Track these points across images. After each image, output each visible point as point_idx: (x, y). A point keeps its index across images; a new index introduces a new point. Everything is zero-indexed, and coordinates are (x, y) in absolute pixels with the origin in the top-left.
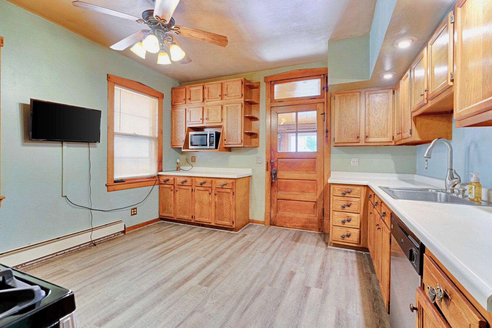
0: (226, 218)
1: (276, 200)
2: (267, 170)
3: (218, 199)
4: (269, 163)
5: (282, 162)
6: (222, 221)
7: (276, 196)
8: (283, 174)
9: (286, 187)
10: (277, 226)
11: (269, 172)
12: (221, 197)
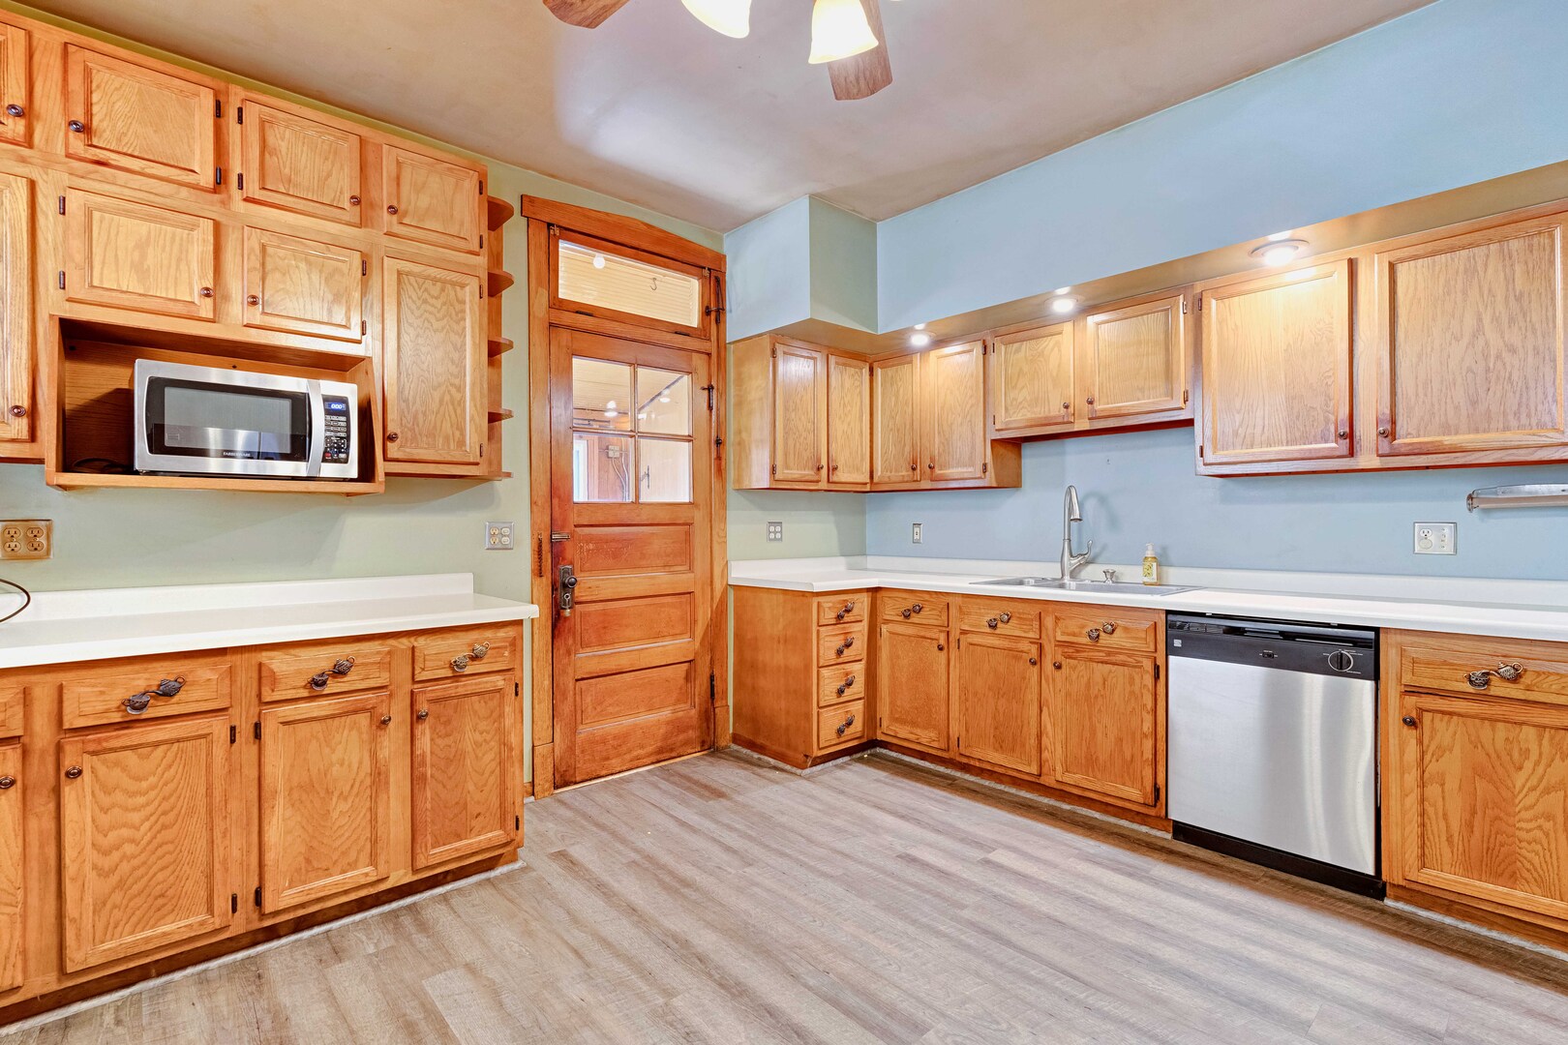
0: (480, 818)
1: (571, 685)
2: (539, 572)
3: (432, 740)
4: (546, 547)
5: (590, 539)
6: (459, 837)
7: (570, 671)
8: (597, 583)
9: (605, 628)
10: (576, 783)
11: (546, 581)
12: (448, 722)
